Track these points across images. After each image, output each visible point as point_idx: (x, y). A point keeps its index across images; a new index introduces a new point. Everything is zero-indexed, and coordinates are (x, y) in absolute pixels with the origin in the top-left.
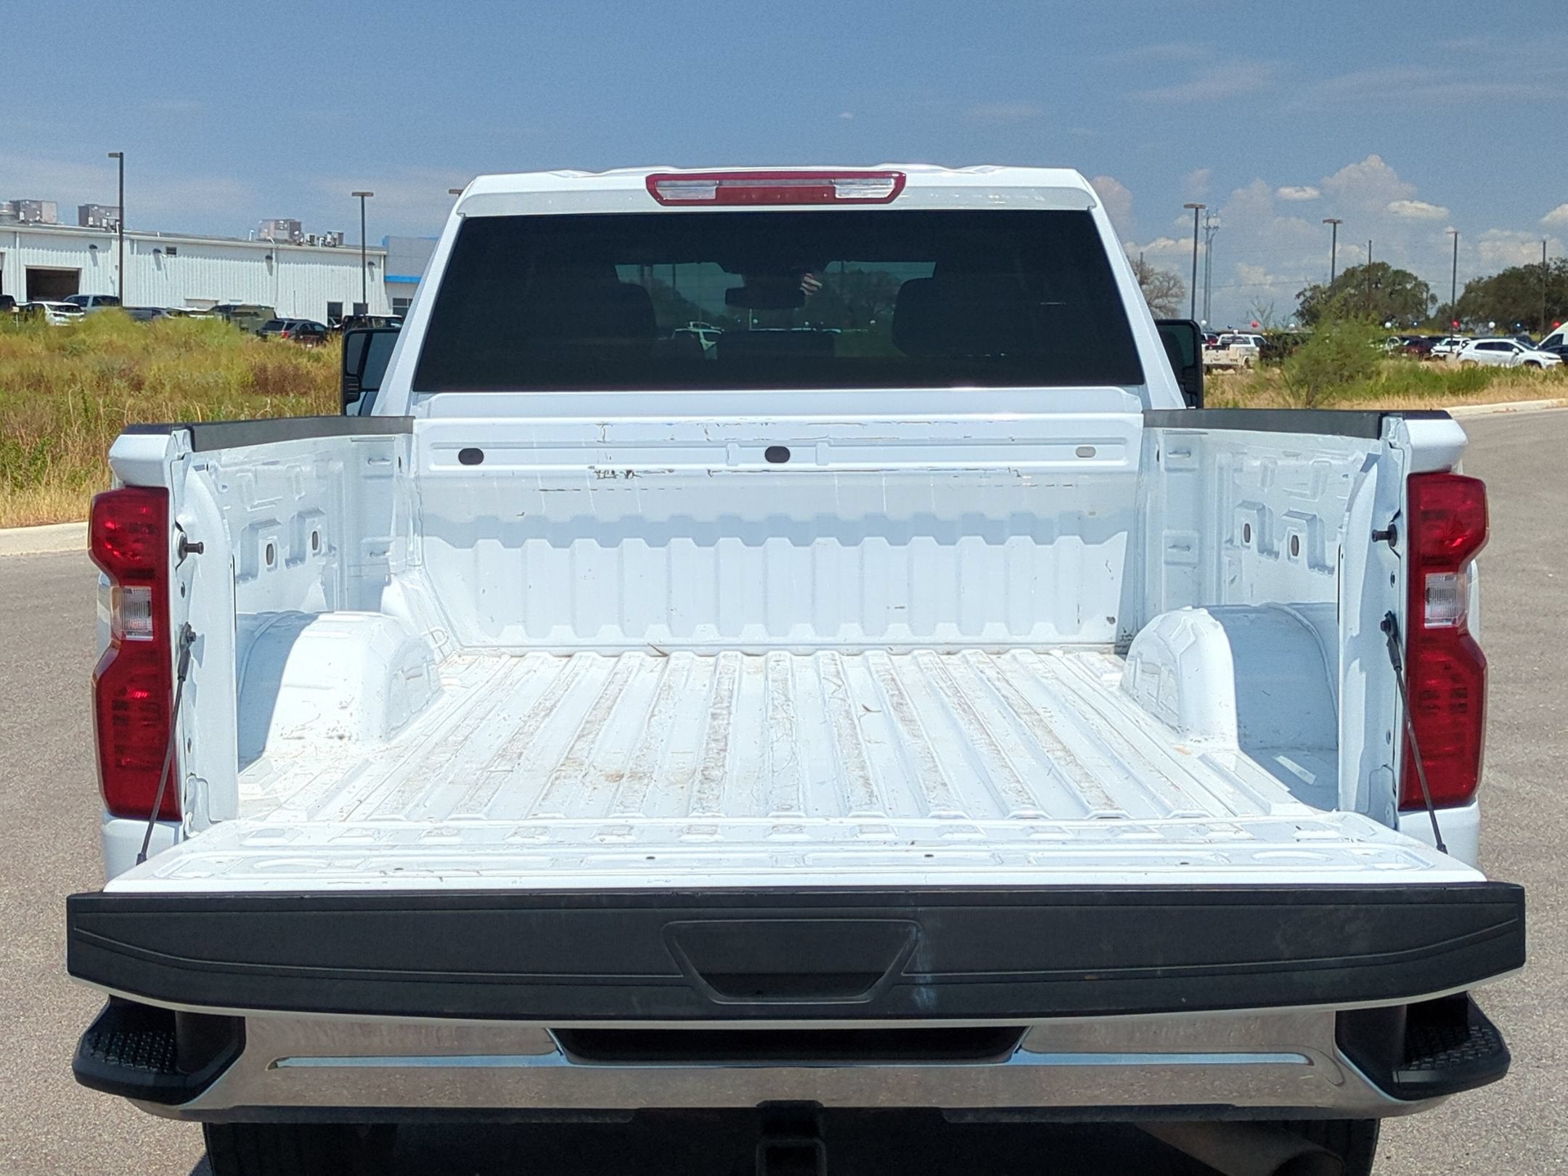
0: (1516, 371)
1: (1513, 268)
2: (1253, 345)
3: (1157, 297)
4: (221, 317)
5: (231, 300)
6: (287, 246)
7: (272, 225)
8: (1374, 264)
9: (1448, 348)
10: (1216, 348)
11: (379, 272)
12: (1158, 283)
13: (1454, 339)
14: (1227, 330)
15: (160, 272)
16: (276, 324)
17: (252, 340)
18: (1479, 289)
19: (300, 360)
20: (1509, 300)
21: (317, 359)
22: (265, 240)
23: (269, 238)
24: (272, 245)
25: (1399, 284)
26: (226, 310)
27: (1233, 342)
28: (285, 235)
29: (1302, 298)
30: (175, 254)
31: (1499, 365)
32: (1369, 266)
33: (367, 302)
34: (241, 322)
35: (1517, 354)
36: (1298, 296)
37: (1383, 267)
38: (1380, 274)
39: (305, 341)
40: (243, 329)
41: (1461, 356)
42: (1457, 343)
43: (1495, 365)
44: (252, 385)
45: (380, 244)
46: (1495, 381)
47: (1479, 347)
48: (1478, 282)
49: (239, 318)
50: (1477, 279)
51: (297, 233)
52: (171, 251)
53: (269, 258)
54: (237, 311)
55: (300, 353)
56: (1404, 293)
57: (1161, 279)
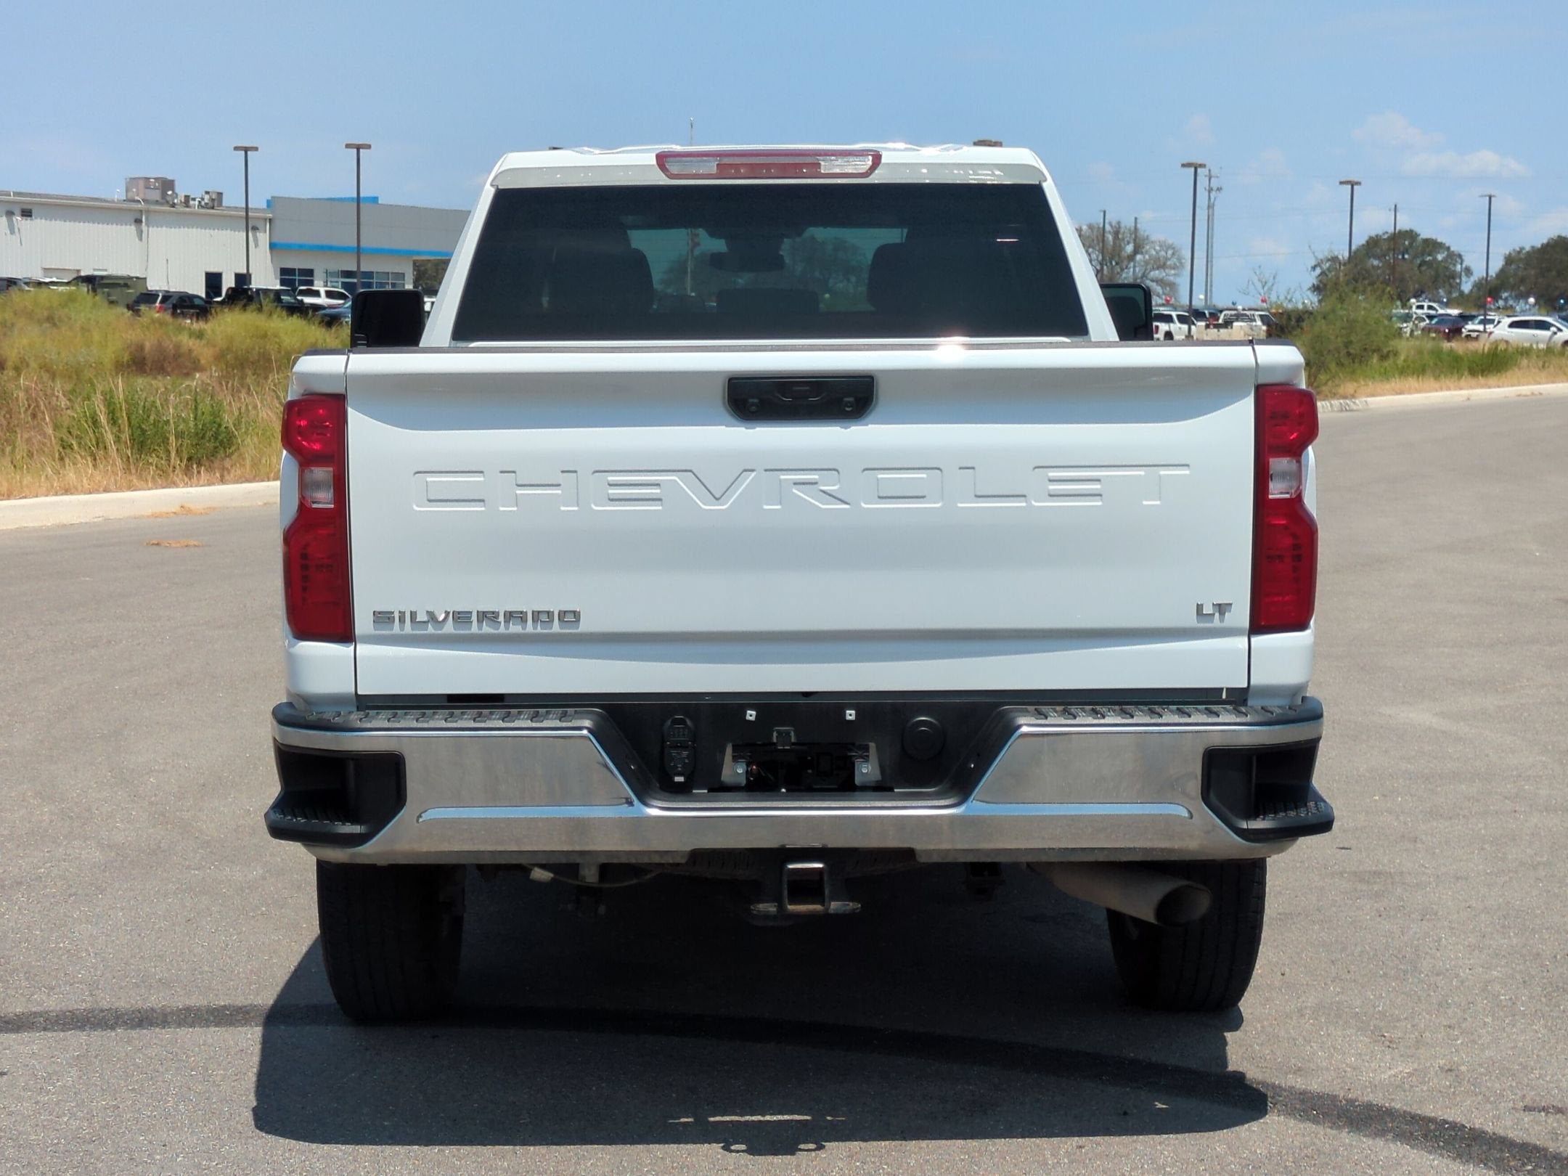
0: (1549, 351)
1: (1559, 237)
2: (1259, 323)
3: (1153, 269)
4: (86, 289)
5: (95, 270)
6: (157, 208)
7: (141, 184)
8: (1400, 231)
9: (1481, 327)
10: (1218, 326)
11: (264, 238)
12: (1154, 253)
13: (1488, 317)
14: (1231, 306)
15: (14, 237)
16: (149, 297)
17: (123, 314)
18: (1521, 260)
19: (180, 337)
20: (1554, 273)
21: (200, 335)
22: (134, 201)
23: (137, 198)
24: (142, 206)
25: (1429, 255)
26: (92, 282)
27: (1237, 320)
28: (156, 195)
29: (1318, 271)
30: (31, 216)
31: (1531, 345)
32: (1395, 233)
33: (250, 271)
34: (109, 295)
35: (1555, 333)
36: (1314, 268)
37: (1411, 235)
38: (1407, 243)
39: (184, 315)
40: (112, 302)
41: (1493, 335)
42: (1492, 321)
43: (1527, 345)
44: (129, 366)
45: (264, 206)
46: (1525, 362)
47: (1513, 325)
48: (1519, 252)
49: (106, 290)
50: (1518, 249)
51: (170, 193)
52: (27, 213)
53: (138, 221)
54: (105, 281)
55: (180, 329)
56: (1435, 266)
57: (1158, 248)
